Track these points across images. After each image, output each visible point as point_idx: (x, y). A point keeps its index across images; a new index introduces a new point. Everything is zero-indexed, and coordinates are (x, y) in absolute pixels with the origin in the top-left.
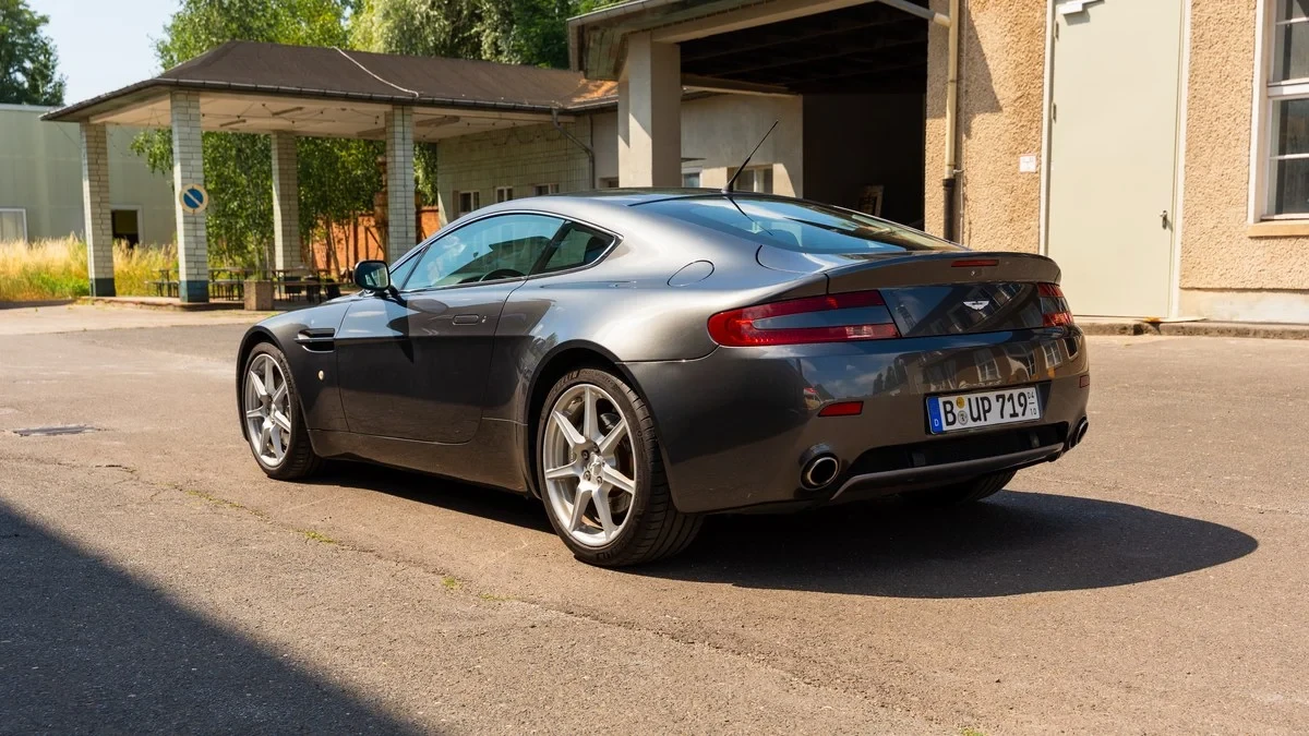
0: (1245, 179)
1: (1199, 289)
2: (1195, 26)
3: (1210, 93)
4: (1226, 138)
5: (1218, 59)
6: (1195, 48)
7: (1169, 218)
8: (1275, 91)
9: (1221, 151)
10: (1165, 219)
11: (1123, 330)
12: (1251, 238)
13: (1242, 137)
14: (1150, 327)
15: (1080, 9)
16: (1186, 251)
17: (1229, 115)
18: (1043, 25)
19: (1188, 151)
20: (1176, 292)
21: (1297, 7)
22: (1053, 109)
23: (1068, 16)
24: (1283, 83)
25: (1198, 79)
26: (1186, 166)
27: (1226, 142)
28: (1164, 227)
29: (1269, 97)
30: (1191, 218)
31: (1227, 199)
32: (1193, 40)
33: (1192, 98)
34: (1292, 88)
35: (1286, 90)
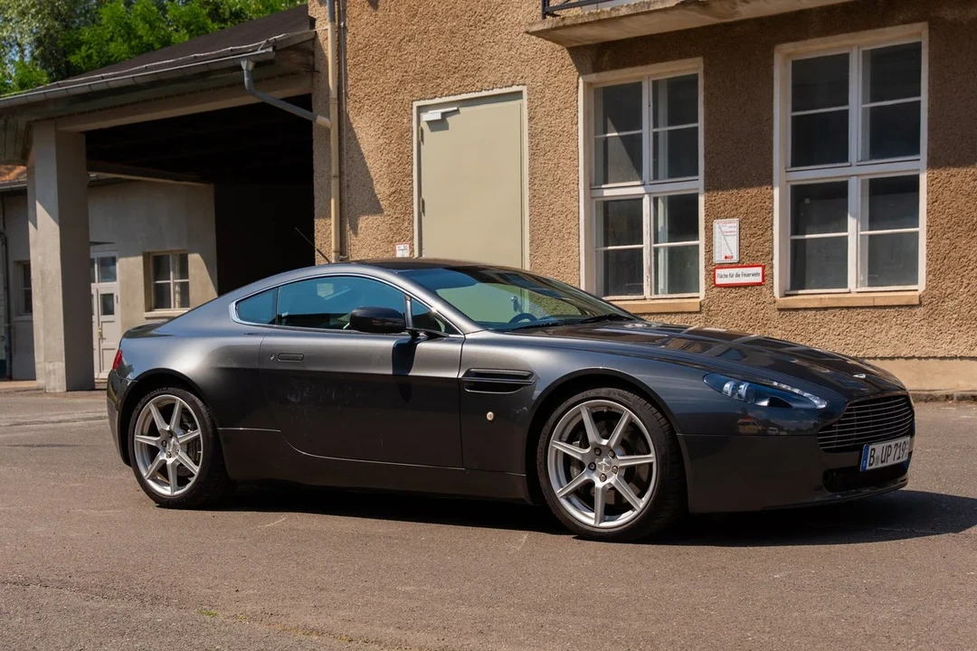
0: (577, 266)
2: (531, 136)
3: (547, 193)
4: (560, 231)
5: (551, 165)
6: (533, 155)
8: (596, 193)
9: (557, 242)
13: (573, 231)
15: (439, 117)
17: (562, 213)
18: (410, 130)
19: (532, 242)
21: (610, 123)
22: (422, 204)
23: (430, 123)
24: (603, 186)
25: (536, 181)
26: (531, 255)
27: (561, 235)
29: (592, 198)
32: (531, 148)
33: (533, 197)
34: (612, 191)
35: (607, 193)
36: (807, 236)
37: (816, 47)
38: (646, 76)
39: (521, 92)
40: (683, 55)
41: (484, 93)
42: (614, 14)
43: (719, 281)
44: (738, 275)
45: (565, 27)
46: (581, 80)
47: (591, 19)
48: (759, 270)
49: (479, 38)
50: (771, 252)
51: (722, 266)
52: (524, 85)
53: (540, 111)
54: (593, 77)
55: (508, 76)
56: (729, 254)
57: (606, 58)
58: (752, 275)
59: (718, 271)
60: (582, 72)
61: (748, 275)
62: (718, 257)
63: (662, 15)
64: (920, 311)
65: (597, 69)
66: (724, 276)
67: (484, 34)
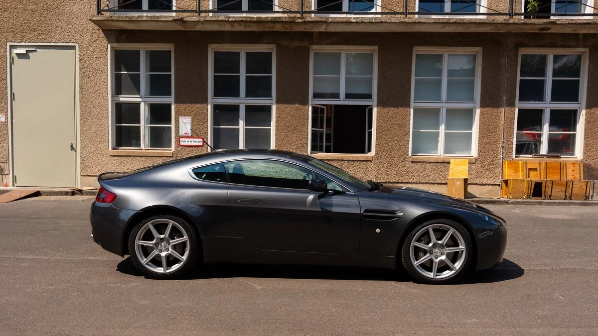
0: (107, 132)
1: (89, 176)
2: (81, 68)
3: (90, 96)
4: (98, 115)
5: (92, 83)
6: (82, 78)
7: (74, 146)
8: (116, 99)
9: (96, 120)
10: (72, 146)
11: (67, 193)
12: (111, 156)
13: (105, 115)
14: (78, 192)
15: (25, 52)
16: (82, 160)
17: (99, 106)
18: (5, 56)
19: (81, 119)
20: (79, 177)
21: (122, 67)
22: (13, 95)
23: (18, 54)
24: (120, 96)
25: (84, 90)
26: (80, 125)
27: (98, 117)
28: (72, 150)
29: (113, 101)
30: (83, 147)
31: (99, 140)
32: (80, 74)
33: (82, 98)
34: (123, 99)
35: (121, 99)
36: (221, 127)
37: (227, 47)
38: (143, 49)
39: (75, 46)
40: (164, 41)
41: (52, 44)
42: (140, 19)
43: (182, 143)
44: (191, 142)
45: (112, 20)
46: (109, 45)
47: (127, 19)
48: (201, 140)
49: (49, 17)
50: (207, 133)
51: (183, 137)
52: (77, 43)
53: (85, 57)
54: (116, 45)
55: (67, 37)
56: (187, 132)
57: (123, 37)
58: (198, 142)
59: (181, 139)
60: (110, 42)
61: (196, 142)
62: (182, 133)
63: (162, 23)
65: (118, 41)
66: (185, 142)
67: (52, 15)
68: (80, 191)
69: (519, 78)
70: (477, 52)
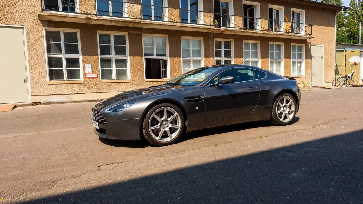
0: (46, 72)
1: (36, 95)
2: (28, 39)
3: (34, 54)
5: (35, 47)
6: (29, 44)
7: (26, 80)
8: (49, 55)
9: (39, 66)
10: (24, 80)
12: (49, 84)
13: (44, 64)
16: (32, 87)
17: (40, 59)
19: (30, 66)
20: (30, 96)
21: (51, 39)
24: (51, 54)
25: (30, 51)
26: (29, 69)
27: (40, 65)
28: (25, 82)
29: (47, 56)
30: (32, 81)
31: (41, 76)
32: (28, 42)
33: (29, 55)
34: (53, 55)
35: (51, 56)
36: (104, 69)
37: (105, 32)
38: (62, 31)
39: (23, 28)
40: (74, 28)
41: (11, 26)
42: (67, 16)
43: (87, 77)
44: (92, 76)
46: (44, 28)
47: (60, 15)
48: (97, 75)
49: (6, 11)
50: (99, 71)
51: (88, 74)
52: (24, 26)
53: (30, 34)
54: (48, 28)
55: (18, 22)
56: (89, 71)
57: (52, 24)
58: (95, 76)
59: (87, 75)
60: (44, 26)
62: (87, 72)
63: (78, 19)
64: (130, 83)
65: (49, 26)
66: (88, 76)
67: (8, 10)
68: (40, 103)
69: (215, 49)
70: (201, 39)
